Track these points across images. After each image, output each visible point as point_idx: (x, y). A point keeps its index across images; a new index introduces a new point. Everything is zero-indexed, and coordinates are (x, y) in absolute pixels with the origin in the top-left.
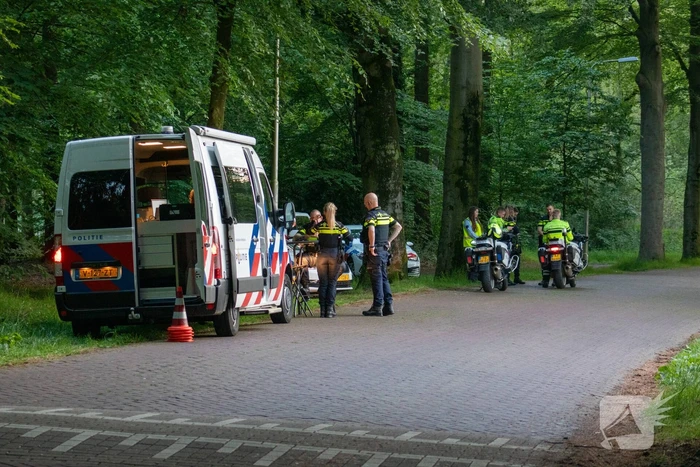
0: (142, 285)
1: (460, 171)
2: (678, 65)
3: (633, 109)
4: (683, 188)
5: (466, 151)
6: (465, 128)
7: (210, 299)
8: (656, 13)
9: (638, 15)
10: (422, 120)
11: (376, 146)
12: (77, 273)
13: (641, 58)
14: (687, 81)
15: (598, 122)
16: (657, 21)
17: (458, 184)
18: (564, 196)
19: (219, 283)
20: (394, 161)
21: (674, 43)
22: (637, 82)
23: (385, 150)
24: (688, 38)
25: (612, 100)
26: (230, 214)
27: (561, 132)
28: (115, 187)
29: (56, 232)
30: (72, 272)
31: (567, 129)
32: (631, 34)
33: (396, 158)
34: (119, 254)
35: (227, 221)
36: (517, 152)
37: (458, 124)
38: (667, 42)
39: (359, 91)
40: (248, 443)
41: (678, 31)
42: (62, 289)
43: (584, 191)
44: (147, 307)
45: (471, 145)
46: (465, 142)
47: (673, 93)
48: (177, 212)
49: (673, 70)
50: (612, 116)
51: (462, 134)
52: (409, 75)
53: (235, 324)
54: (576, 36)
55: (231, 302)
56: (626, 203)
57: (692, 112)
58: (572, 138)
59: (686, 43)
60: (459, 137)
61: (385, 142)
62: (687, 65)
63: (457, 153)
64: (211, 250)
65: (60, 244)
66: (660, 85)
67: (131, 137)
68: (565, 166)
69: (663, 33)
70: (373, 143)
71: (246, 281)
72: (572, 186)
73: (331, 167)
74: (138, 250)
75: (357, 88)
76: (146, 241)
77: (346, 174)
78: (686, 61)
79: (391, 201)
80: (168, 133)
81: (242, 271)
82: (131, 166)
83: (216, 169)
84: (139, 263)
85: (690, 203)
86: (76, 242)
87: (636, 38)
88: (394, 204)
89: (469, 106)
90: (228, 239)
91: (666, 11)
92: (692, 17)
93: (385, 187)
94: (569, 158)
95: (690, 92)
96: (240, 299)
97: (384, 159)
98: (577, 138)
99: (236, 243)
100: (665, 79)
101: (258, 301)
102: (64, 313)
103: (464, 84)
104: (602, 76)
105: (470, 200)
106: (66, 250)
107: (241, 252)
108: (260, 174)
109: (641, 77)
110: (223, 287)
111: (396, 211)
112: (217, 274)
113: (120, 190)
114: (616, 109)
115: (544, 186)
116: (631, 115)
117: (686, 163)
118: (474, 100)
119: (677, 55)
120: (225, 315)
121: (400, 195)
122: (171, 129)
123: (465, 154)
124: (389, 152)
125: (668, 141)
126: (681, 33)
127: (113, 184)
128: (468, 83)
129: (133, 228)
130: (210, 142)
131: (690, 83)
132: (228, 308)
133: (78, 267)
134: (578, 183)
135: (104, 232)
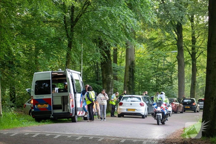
0: (54, 109)
1: (128, 82)
2: (188, 53)
3: (176, 66)
4: (190, 89)
5: (130, 77)
6: (130, 71)
7: (71, 113)
8: (182, 39)
9: (177, 39)
10: (116, 69)
11: (106, 75)
12: (37, 106)
13: (178, 51)
14: (191, 58)
15: (165, 69)
16: (182, 41)
17: (128, 86)
18: (157, 90)
19: (73, 108)
20: (111, 80)
21: (187, 47)
22: (177, 58)
23: (109, 76)
24: (191, 45)
25: (170, 63)
26: (76, 91)
27: (156, 72)
28: (45, 85)
29: (31, 96)
30: (36, 106)
31: (157, 71)
32: (175, 44)
33: (112, 79)
34: (48, 101)
35: (75, 93)
36: (144, 77)
37: (128, 69)
38: (186, 46)
39: (105, 60)
40: (95, 137)
41: (188, 43)
42: (33, 110)
43: (162, 88)
44: (55, 114)
45: (131, 75)
46: (130, 74)
47: (187, 61)
48: (63, 91)
49: (187, 54)
50: (170, 67)
51: (129, 73)
52: (112, 56)
53: (77, 119)
54: (159, 45)
55: (76, 114)
56: (173, 93)
57: (192, 67)
58: (159, 74)
59: (191, 47)
60: (128, 73)
61: (109, 74)
62: (191, 53)
63: (128, 78)
64: (71, 100)
65: (33, 99)
66: (183, 59)
67: (51, 72)
68: (157, 82)
69: (184, 44)
70: (105, 74)
71: (79, 108)
72: (159, 87)
73: (90, 82)
74: (52, 100)
75: (104, 60)
76: (54, 98)
77: (95, 84)
78: (191, 52)
79: (110, 90)
80: (60, 71)
81: (79, 105)
82: (51, 79)
83: (72, 79)
84: (53, 103)
85: (192, 93)
86: (37, 98)
87: (176, 45)
88: (111, 91)
89: (131, 64)
90: (75, 97)
91: (185, 38)
92: (192, 40)
93: (109, 87)
94: (158, 79)
95: (192, 61)
96: (78, 113)
97: (108, 79)
98: (160, 74)
99: (77, 98)
100: (185, 57)
101: (82, 114)
102: (34, 116)
103: (129, 58)
104: (167, 56)
105: (131, 90)
106: (34, 100)
107: (78, 101)
108: (82, 82)
109: (178, 57)
110: (74, 109)
111: (112, 93)
112: (73, 106)
113: (47, 85)
114: (171, 65)
115: (151, 87)
116: (175, 68)
117: (191, 82)
118: (133, 63)
119: (188, 50)
120: (74, 117)
121: (113, 89)
122: (61, 69)
123: (130, 78)
124: (110, 77)
125: (186, 75)
126: (189, 44)
127: (44, 84)
128: (131, 58)
129: (51, 94)
130: (70, 73)
131: (192, 58)
132: (75, 115)
133: (37, 104)
134: (161, 86)
135: (44, 96)
